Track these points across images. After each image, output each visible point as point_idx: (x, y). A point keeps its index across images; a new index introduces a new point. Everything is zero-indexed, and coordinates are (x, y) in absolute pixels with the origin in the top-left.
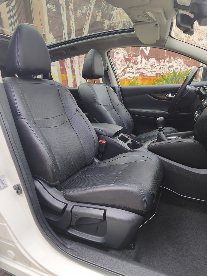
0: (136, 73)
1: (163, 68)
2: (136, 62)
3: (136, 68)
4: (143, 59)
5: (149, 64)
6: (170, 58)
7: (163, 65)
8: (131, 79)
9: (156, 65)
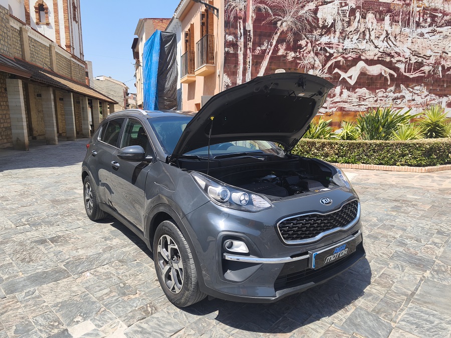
0: (330, 108)
1: (381, 100)
2: (332, 95)
3: (331, 101)
4: (345, 91)
5: (356, 95)
6: (398, 86)
7: (383, 97)
8: (322, 114)
9: (367, 96)
